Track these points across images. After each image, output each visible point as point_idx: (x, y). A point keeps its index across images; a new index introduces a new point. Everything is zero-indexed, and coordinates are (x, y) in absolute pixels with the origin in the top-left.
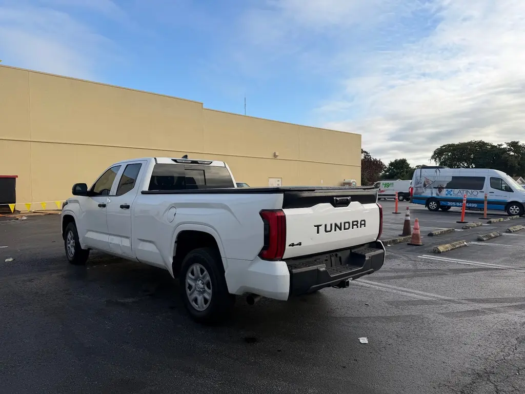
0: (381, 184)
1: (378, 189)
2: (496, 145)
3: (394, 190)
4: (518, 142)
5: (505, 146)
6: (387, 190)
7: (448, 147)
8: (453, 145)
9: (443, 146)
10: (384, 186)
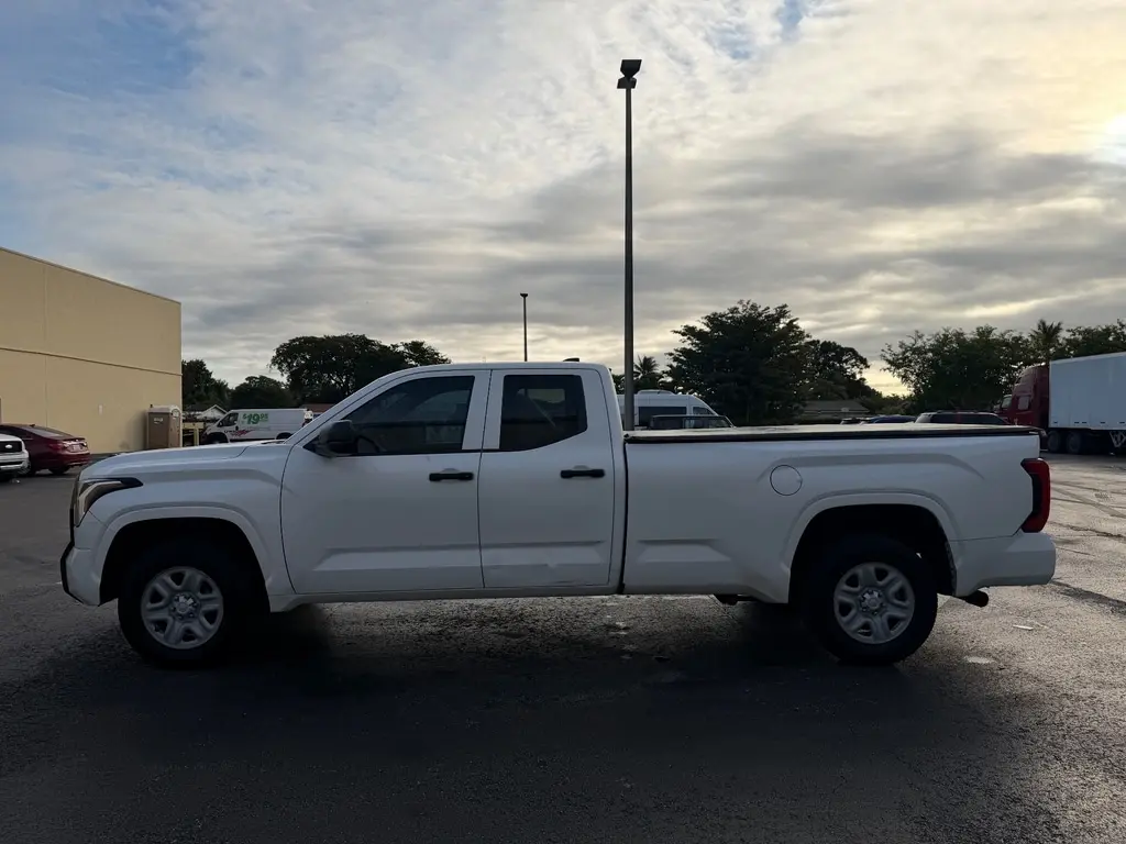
0: (240, 417)
1: (233, 428)
2: (388, 345)
3: (269, 429)
4: (422, 344)
5: (401, 349)
6: (255, 429)
7: (305, 342)
8: (312, 340)
9: (294, 341)
10: (246, 420)
